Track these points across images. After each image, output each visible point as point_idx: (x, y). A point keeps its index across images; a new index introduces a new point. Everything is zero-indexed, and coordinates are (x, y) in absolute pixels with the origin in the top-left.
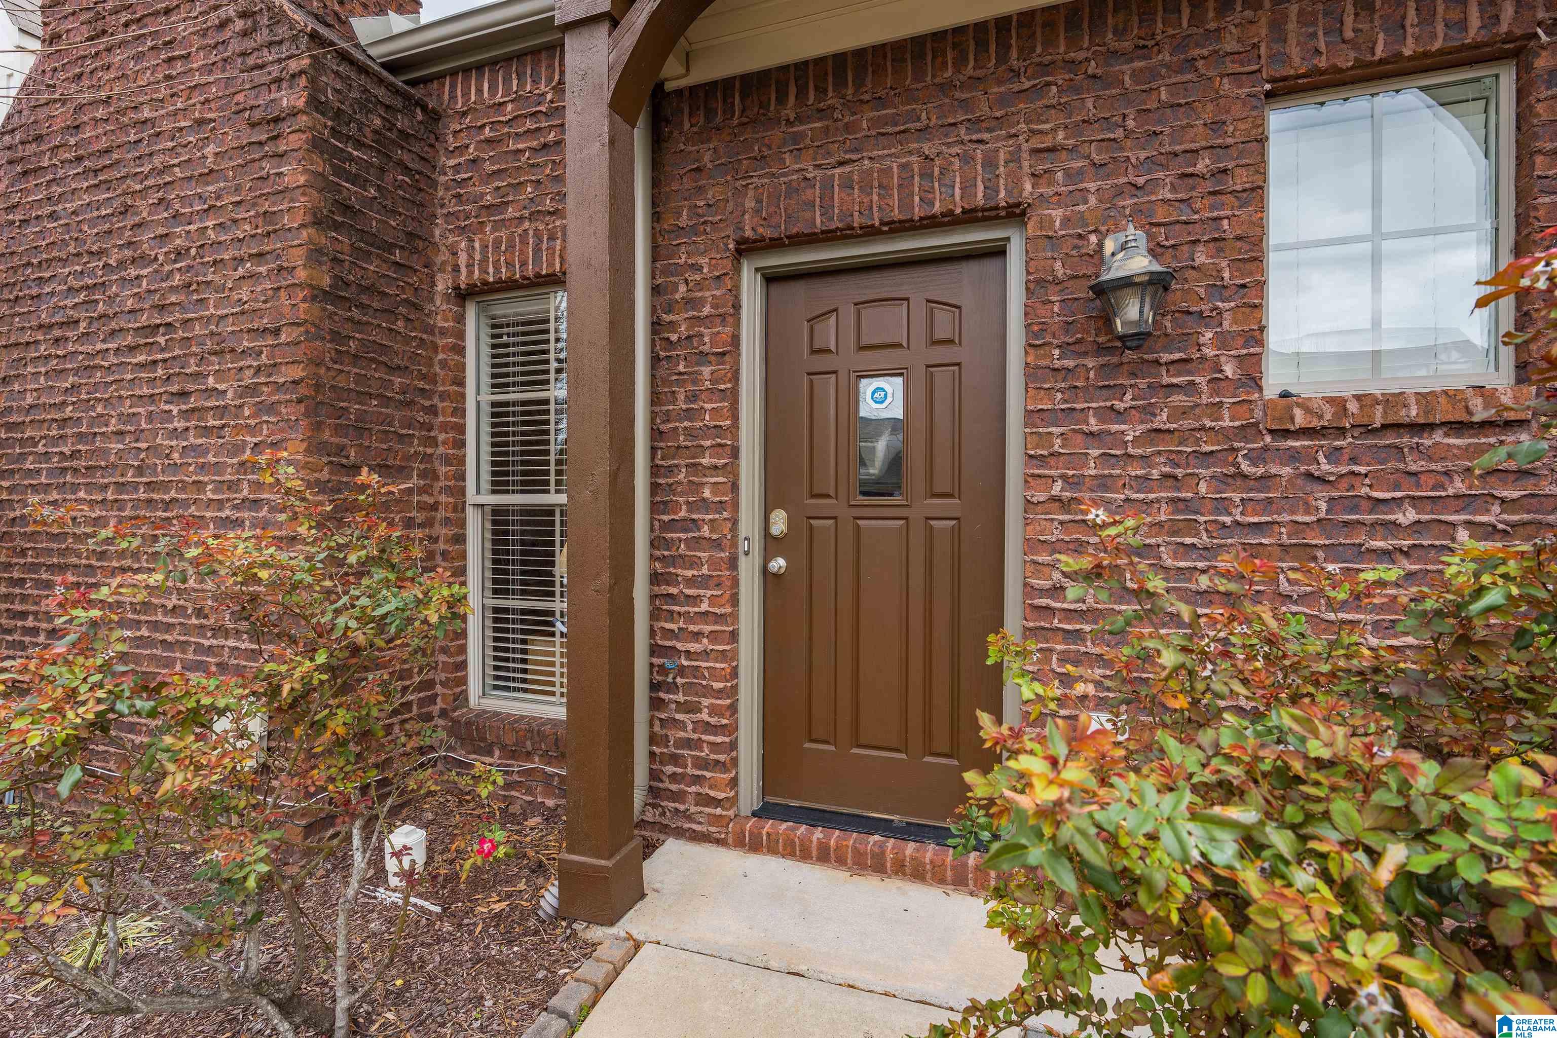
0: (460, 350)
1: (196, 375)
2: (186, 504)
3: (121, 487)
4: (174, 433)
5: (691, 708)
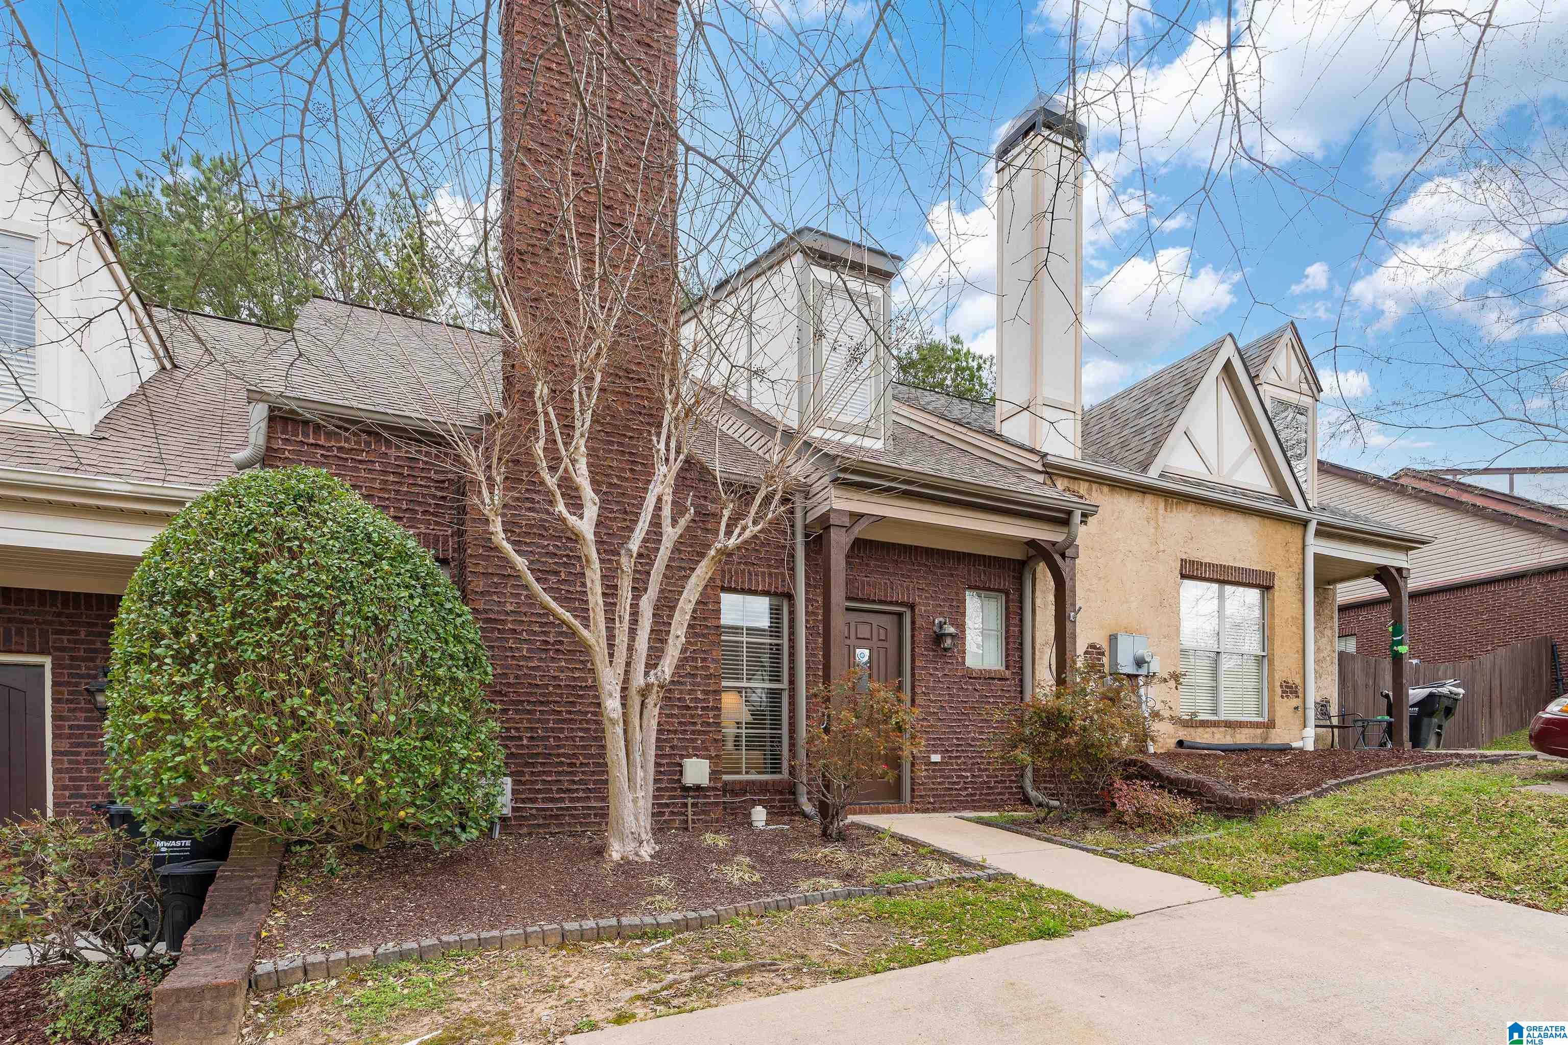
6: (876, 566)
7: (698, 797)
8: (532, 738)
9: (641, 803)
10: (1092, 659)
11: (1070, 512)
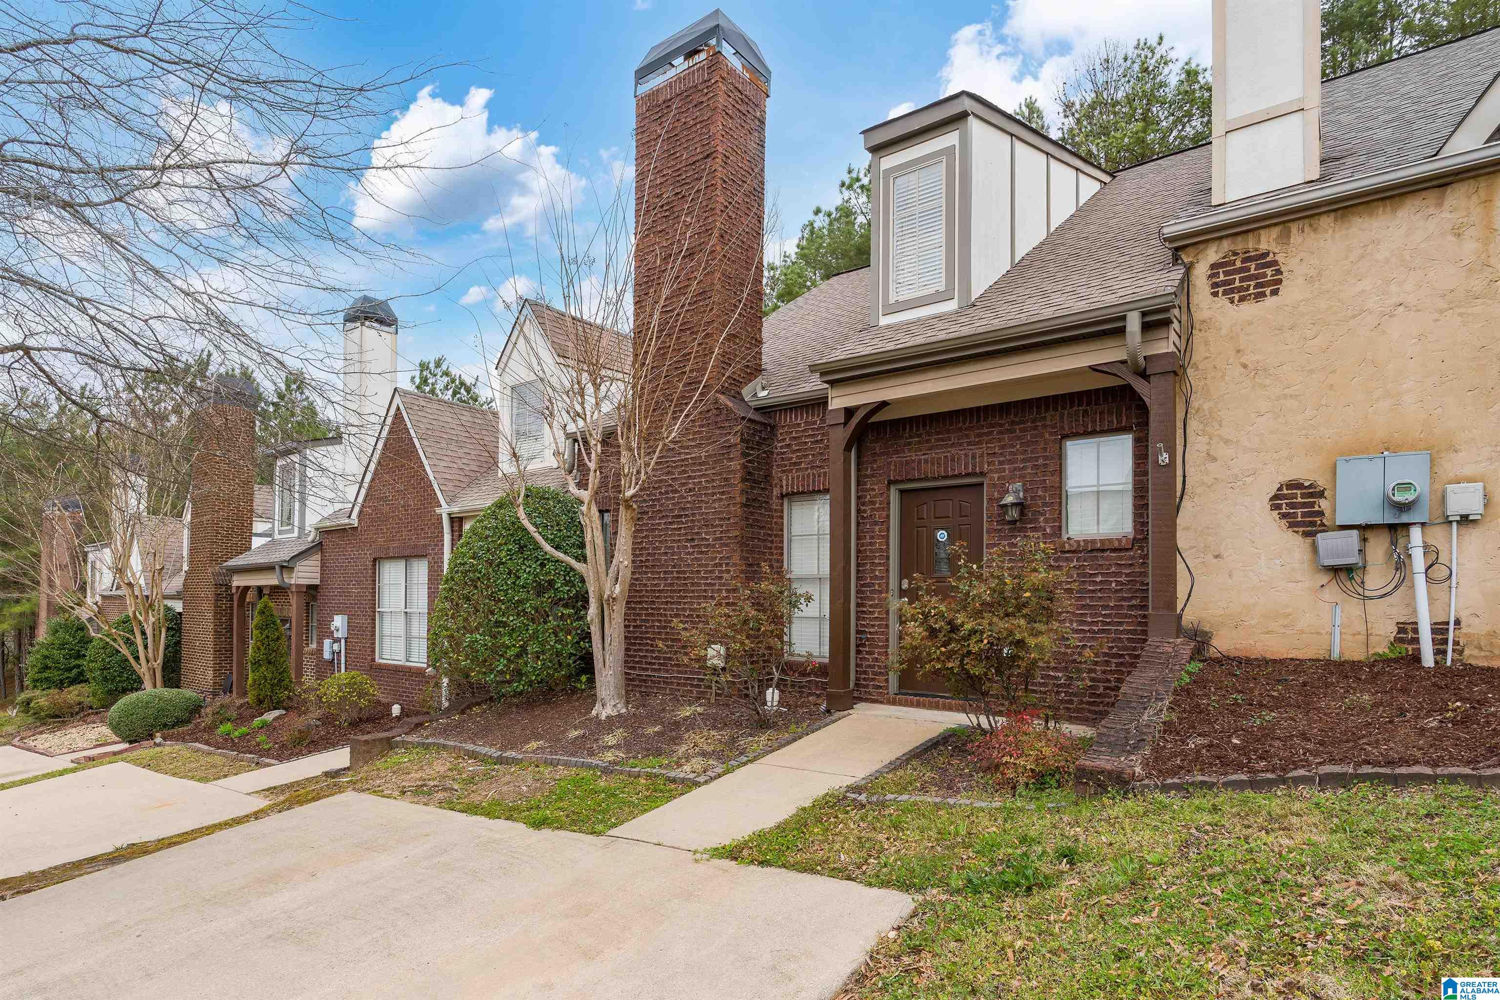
0: (782, 517)
1: (697, 533)
2: (693, 578)
3: (665, 572)
4: (689, 553)
5: (870, 653)
6: (938, 440)
9: (610, 679)
10: (1292, 506)
11: (1124, 318)
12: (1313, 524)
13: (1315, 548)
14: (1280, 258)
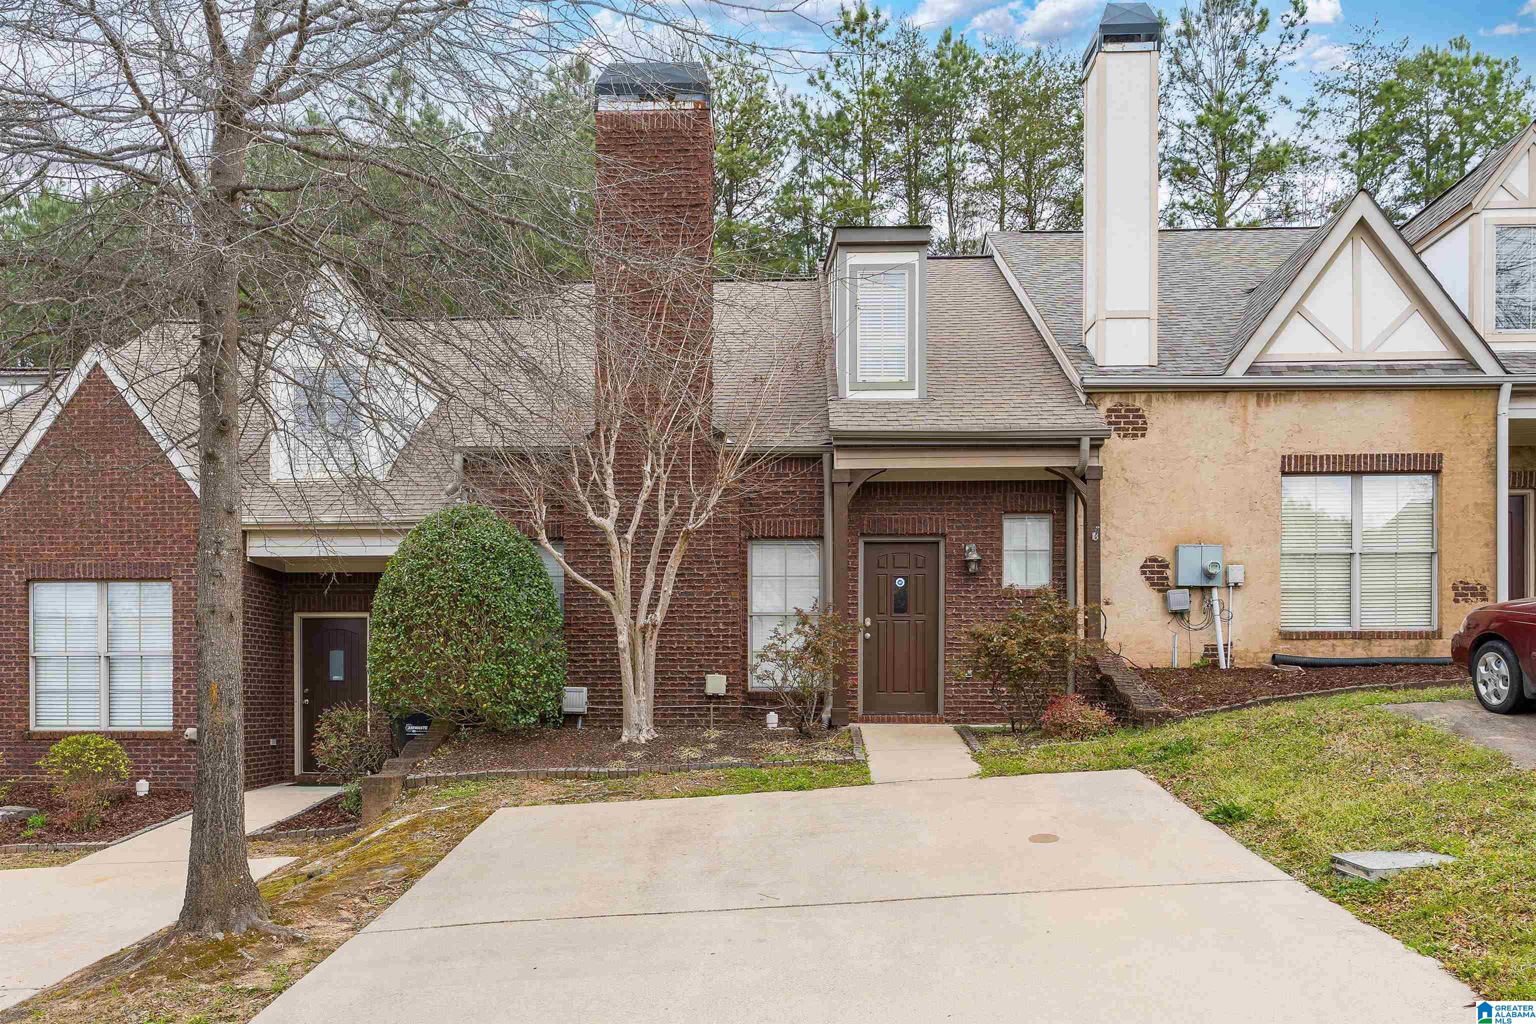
6: (905, 504)
7: (719, 703)
8: (602, 660)
9: (643, 704)
10: (1152, 573)
11: (1079, 440)
12: (1163, 584)
13: (1165, 600)
14: (1146, 414)
